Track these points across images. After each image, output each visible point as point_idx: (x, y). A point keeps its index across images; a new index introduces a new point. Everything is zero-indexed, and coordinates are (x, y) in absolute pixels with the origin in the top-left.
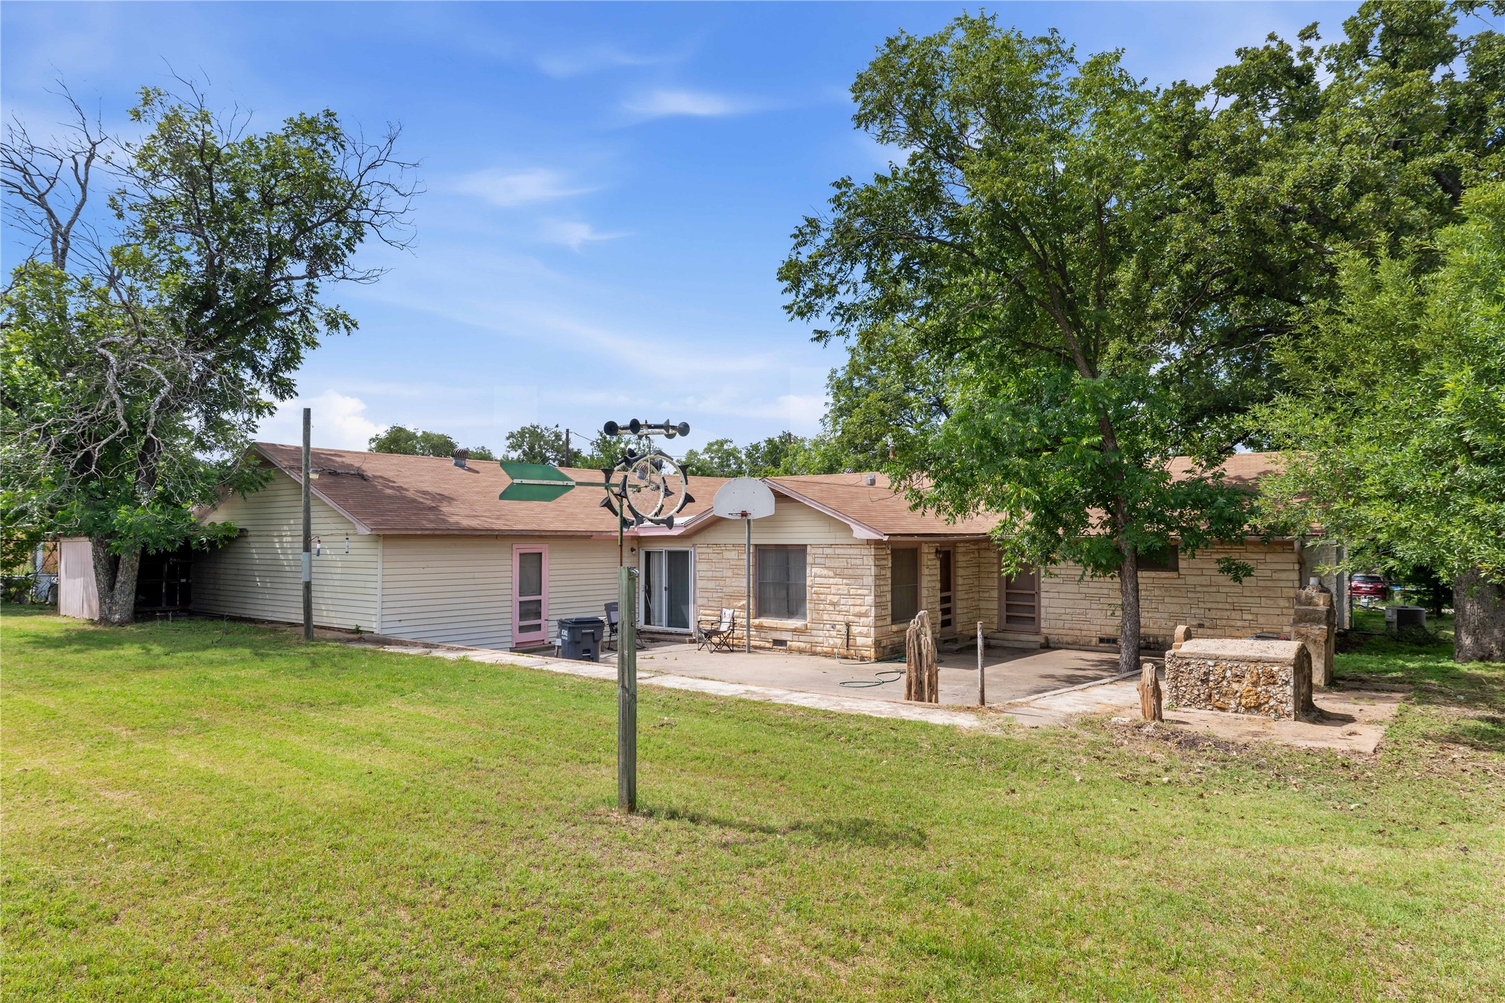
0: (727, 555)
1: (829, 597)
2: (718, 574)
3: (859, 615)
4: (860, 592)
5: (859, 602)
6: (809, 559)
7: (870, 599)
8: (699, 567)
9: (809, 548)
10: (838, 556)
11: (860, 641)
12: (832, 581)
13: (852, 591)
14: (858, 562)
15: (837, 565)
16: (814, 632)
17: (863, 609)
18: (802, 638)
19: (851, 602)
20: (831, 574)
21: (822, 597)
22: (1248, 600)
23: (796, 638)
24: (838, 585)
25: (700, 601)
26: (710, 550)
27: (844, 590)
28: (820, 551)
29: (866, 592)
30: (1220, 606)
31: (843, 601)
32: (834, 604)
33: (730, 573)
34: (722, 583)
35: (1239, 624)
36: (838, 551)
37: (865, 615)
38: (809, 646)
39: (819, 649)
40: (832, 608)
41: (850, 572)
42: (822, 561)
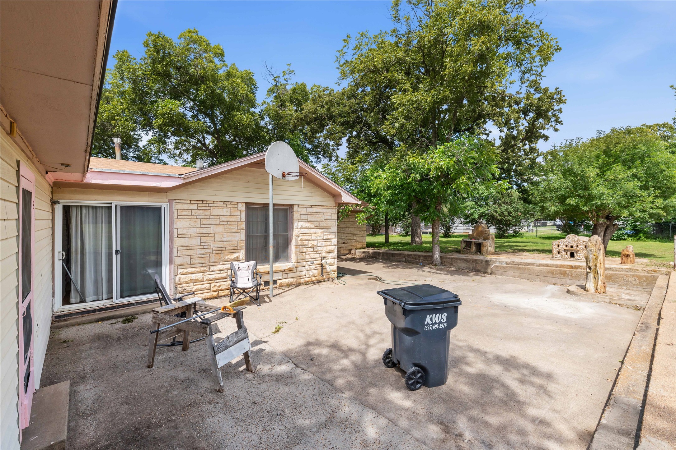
0: (215, 211)
1: (312, 242)
2: (204, 231)
3: (328, 252)
4: (330, 237)
5: (329, 243)
6: (296, 216)
7: (335, 241)
8: (179, 224)
9: (295, 208)
10: (316, 214)
11: (329, 268)
12: (312, 231)
13: (325, 237)
14: (329, 217)
15: (316, 220)
16: (299, 269)
17: (332, 248)
18: (290, 275)
19: (324, 244)
20: (312, 226)
21: (306, 242)
22: (356, 232)
23: (285, 276)
24: (317, 233)
25: (178, 261)
26: (195, 207)
27: (321, 236)
28: (304, 210)
29: (333, 237)
30: (349, 235)
31: (319, 244)
32: (313, 247)
33: (220, 229)
34: (210, 239)
35: (353, 241)
36: (316, 210)
37: (332, 252)
38: (295, 280)
39: (302, 280)
40: (312, 250)
41: (324, 224)
42: (306, 217)
